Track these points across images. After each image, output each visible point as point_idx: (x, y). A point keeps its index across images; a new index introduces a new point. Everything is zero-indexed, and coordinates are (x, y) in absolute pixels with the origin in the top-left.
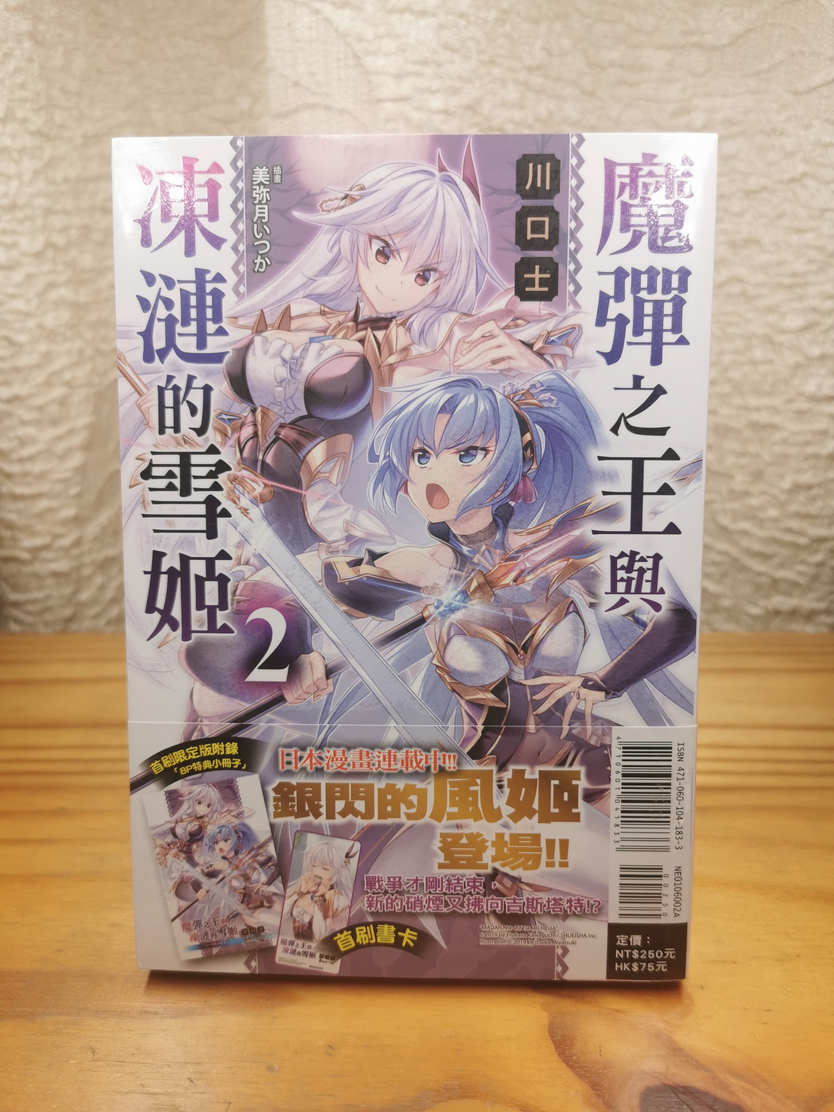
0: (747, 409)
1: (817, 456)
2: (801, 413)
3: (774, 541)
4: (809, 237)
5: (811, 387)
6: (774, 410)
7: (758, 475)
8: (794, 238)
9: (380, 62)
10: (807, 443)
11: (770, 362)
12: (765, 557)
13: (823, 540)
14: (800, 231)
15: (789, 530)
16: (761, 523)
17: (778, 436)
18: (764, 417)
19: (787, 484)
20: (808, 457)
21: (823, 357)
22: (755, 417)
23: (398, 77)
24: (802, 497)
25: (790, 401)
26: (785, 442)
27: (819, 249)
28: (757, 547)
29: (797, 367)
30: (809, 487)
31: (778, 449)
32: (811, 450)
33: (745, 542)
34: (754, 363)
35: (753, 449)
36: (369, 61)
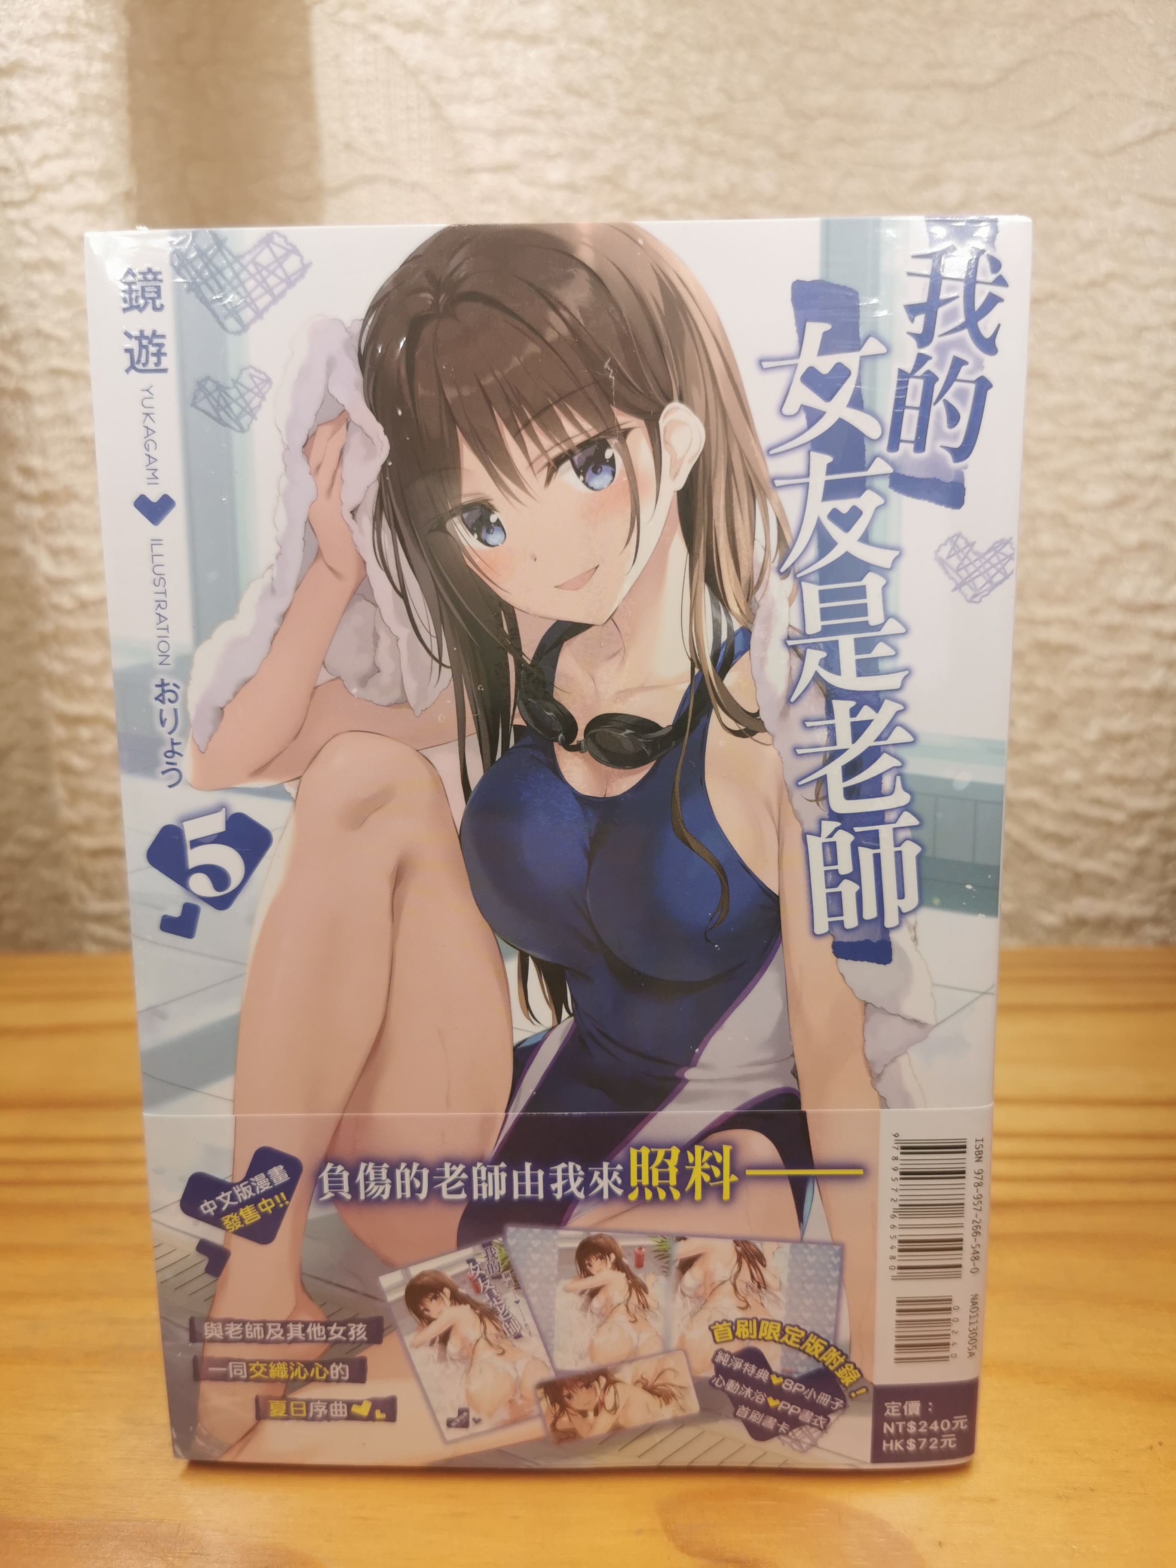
0: (1032, 622)
1: (1136, 693)
2: (1112, 631)
3: (1076, 817)
4: (1120, 369)
5: (1125, 590)
6: (1073, 624)
7: (1050, 720)
8: (1098, 370)
9: (471, 112)
10: (1122, 674)
11: (1064, 553)
12: (1062, 841)
13: (1146, 815)
14: (1104, 359)
15: (1098, 802)
16: (1056, 791)
17: (1077, 662)
18: (1056, 635)
19: (1092, 733)
20: (1122, 694)
21: (1143, 547)
22: (1043, 634)
23: (499, 134)
24: (1115, 752)
25: (1094, 611)
26: (1088, 671)
27: (1135, 386)
28: (1050, 825)
29: (1104, 561)
30: (1126, 738)
31: (1079, 682)
32: (1128, 683)
33: (1033, 819)
34: (1041, 554)
35: (1041, 680)
36: (454, 111)
